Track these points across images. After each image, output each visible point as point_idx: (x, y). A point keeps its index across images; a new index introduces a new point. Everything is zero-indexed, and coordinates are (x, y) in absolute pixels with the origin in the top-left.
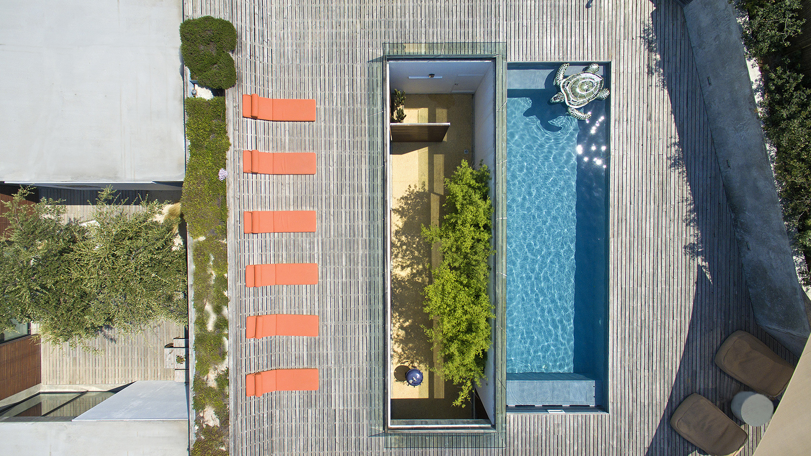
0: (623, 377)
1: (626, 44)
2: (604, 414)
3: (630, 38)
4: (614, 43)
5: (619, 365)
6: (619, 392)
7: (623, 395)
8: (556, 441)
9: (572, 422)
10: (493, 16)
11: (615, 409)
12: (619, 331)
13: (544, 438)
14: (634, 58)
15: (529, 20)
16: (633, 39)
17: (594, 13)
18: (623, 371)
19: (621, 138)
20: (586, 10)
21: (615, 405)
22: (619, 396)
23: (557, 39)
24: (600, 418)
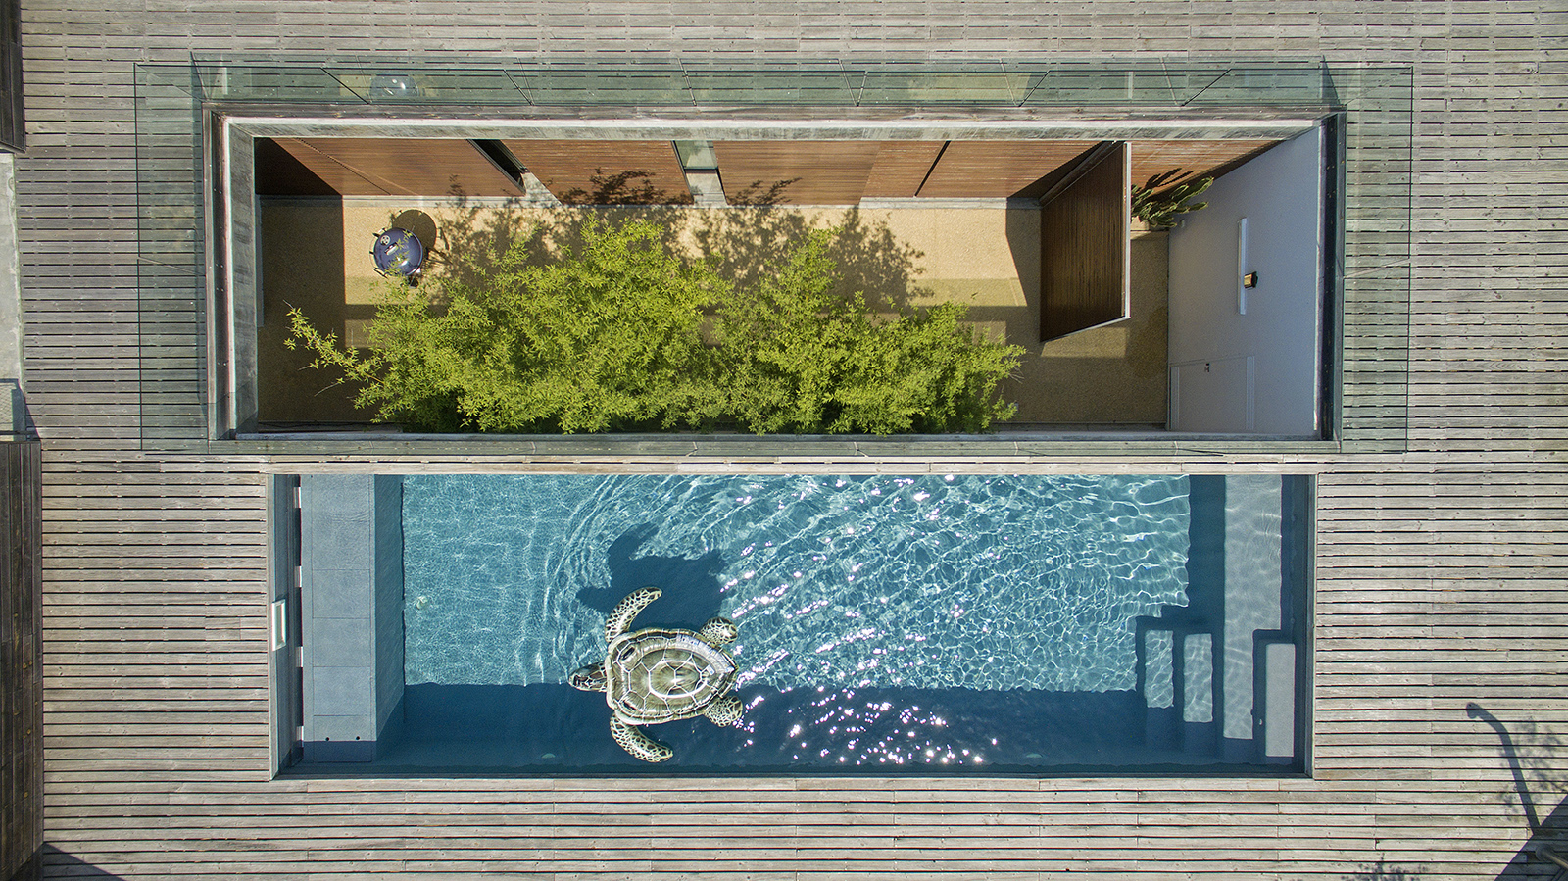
0: (381, 820)
1: (1361, 821)
2: (272, 765)
3: (1380, 833)
4: (1367, 786)
5: (419, 809)
6: (338, 809)
7: (329, 821)
8: (187, 622)
9: (246, 670)
10: (1452, 433)
11: (286, 799)
12: (522, 809)
13: (196, 587)
14: (1321, 843)
15: (1436, 538)
16: (1377, 840)
17: (1455, 727)
18: (400, 820)
19: (1088, 809)
20: (1462, 703)
21: (299, 798)
22: (326, 810)
23: (1381, 620)
24: (257, 753)
